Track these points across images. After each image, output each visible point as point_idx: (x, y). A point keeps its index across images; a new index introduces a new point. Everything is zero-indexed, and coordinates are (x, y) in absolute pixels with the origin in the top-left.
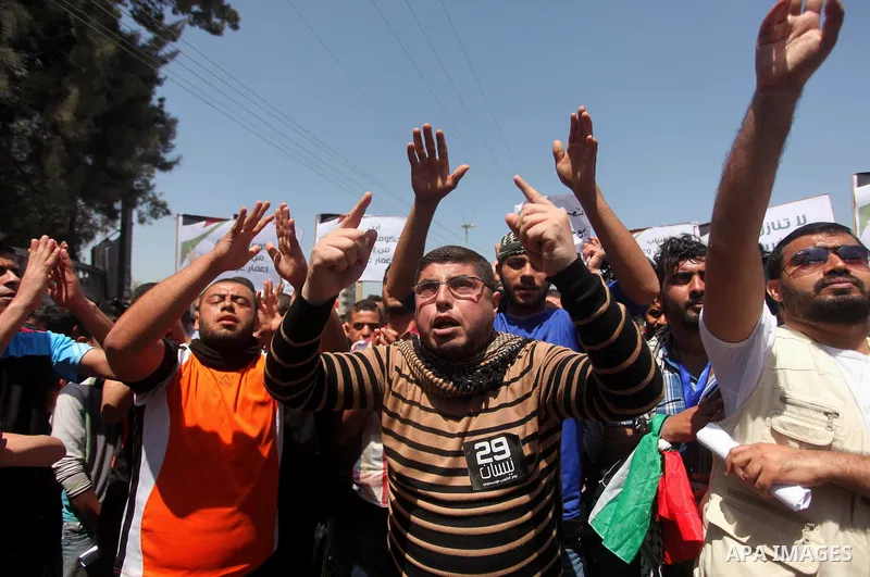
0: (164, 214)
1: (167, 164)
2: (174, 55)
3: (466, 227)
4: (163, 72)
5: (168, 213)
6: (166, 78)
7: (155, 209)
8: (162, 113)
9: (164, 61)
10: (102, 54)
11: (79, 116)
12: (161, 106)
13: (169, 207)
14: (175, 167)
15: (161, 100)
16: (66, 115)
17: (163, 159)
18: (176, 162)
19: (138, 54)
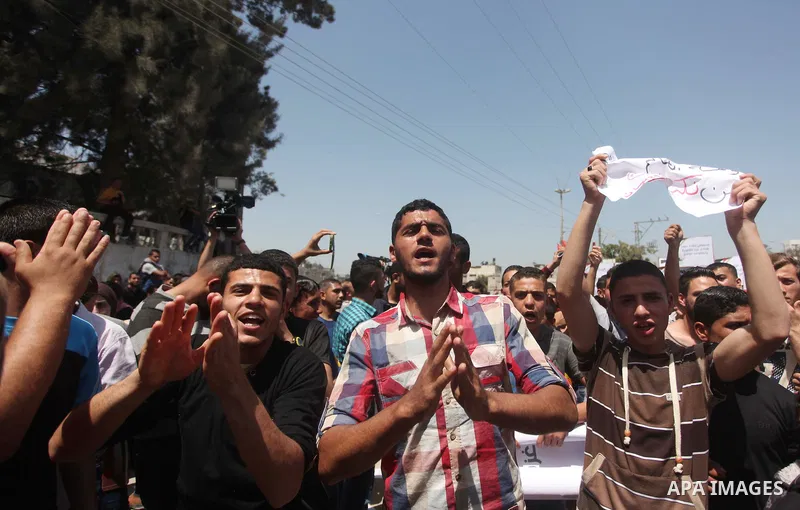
0: (272, 191)
1: (269, 142)
2: (278, 49)
3: (561, 192)
4: (268, 63)
5: (276, 189)
6: (270, 68)
7: (265, 187)
8: (269, 98)
9: (270, 55)
10: (216, 53)
11: (199, 107)
12: (266, 93)
13: (276, 185)
14: (278, 145)
15: (267, 88)
16: (189, 108)
17: (266, 139)
18: (278, 141)
19: (247, 51)
